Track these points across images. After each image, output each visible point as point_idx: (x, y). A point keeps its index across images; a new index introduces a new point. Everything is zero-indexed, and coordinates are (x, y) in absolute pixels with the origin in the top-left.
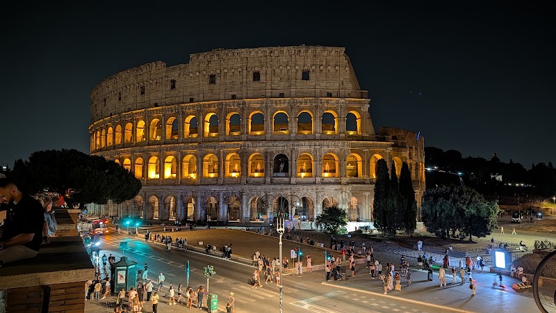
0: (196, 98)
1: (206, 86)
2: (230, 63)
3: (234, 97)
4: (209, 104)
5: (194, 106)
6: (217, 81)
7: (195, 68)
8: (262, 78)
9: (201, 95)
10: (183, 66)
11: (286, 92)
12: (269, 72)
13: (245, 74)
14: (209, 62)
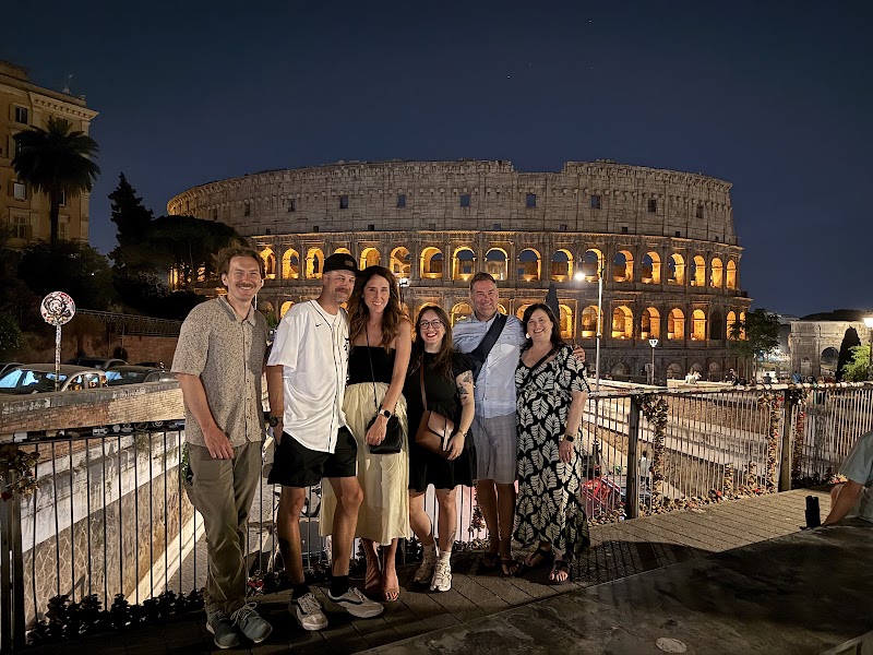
0: (571, 225)
1: (586, 211)
2: (623, 183)
3: (625, 230)
4: (593, 237)
5: (569, 237)
6: (604, 206)
7: (571, 183)
8: (659, 208)
9: (580, 223)
10: (550, 175)
11: (682, 231)
12: (666, 202)
13: (640, 201)
14: (593, 176)
